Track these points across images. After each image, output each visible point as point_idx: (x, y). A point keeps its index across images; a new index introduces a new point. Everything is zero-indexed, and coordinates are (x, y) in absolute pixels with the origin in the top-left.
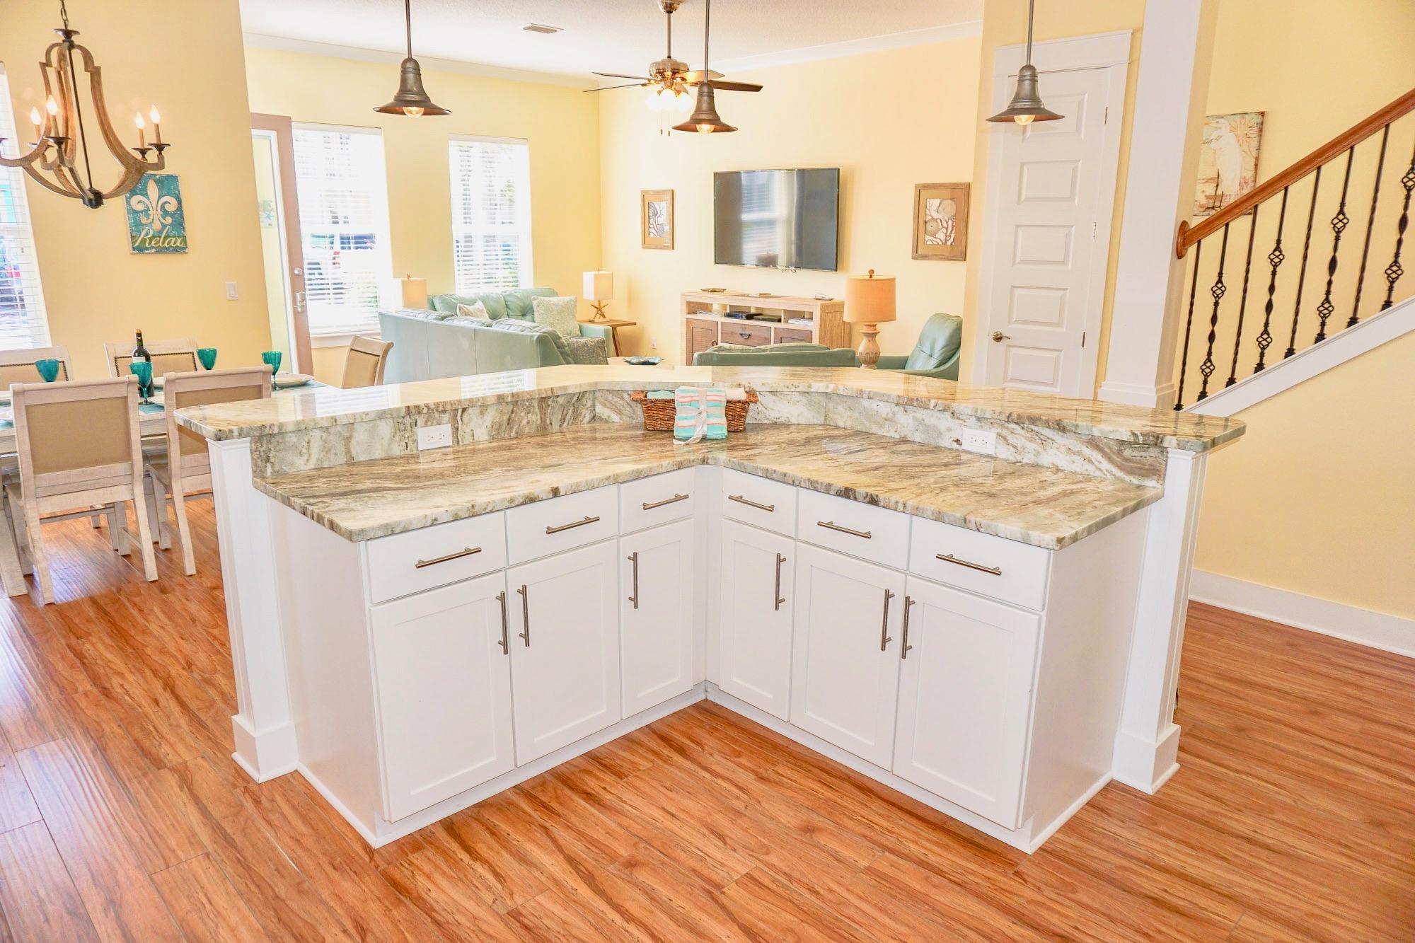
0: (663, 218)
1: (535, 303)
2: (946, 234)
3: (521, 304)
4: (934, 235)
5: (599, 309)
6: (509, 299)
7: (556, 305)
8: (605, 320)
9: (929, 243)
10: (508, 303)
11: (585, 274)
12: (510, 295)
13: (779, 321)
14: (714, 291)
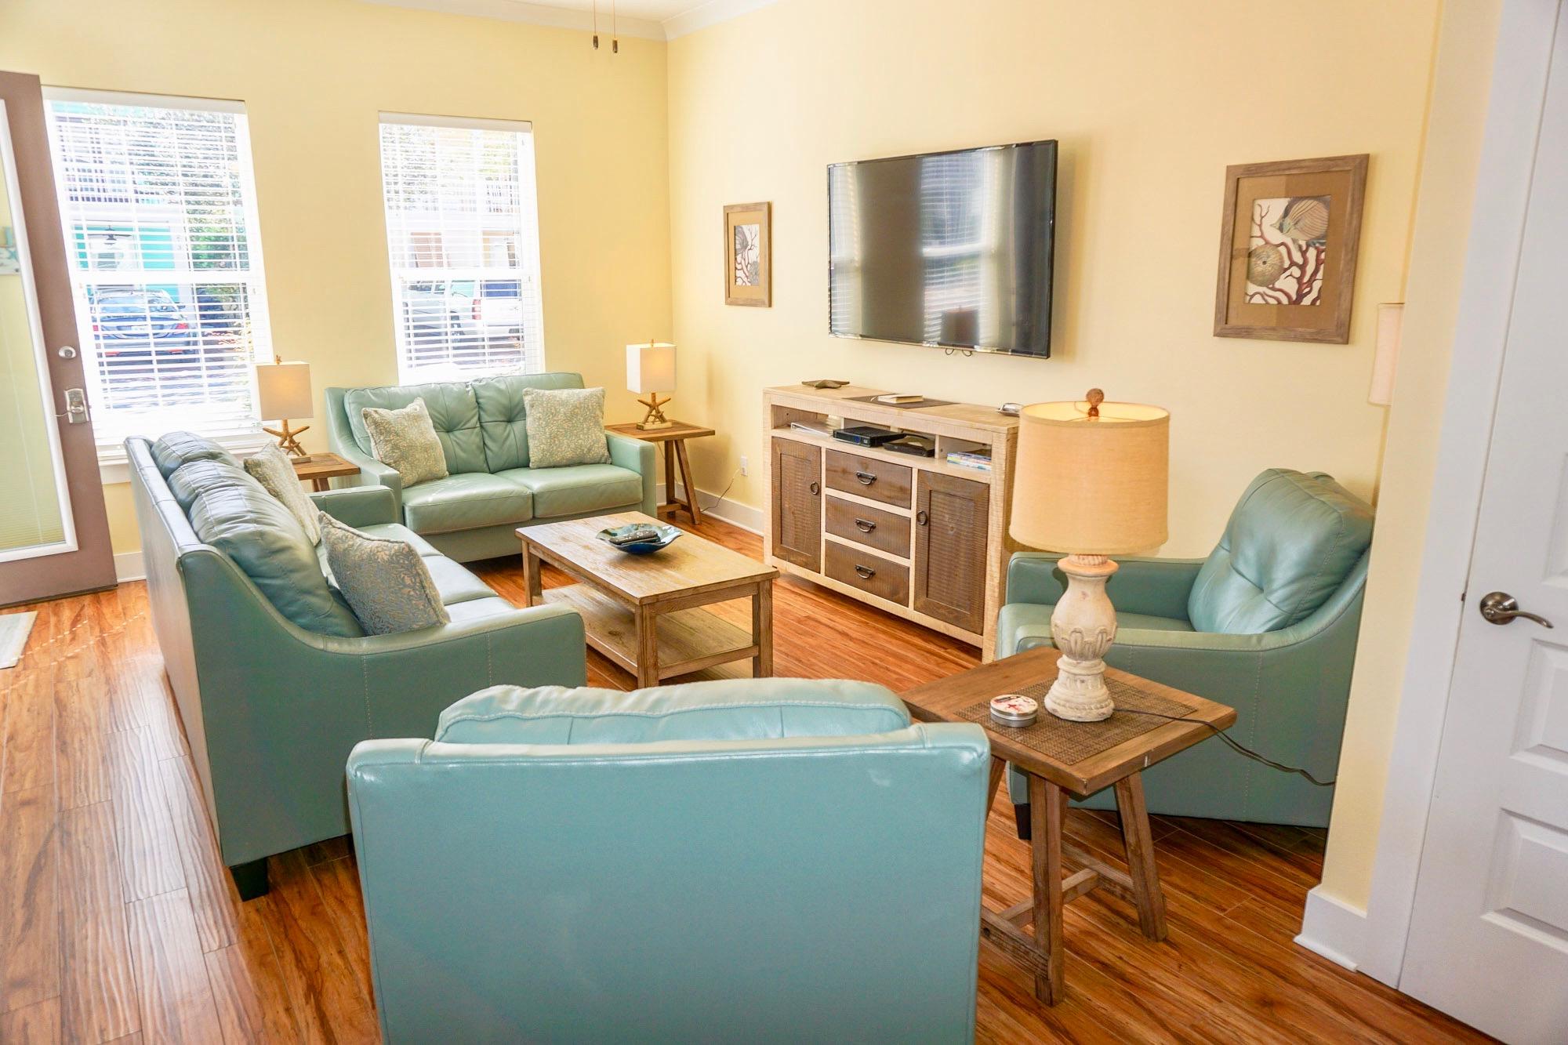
0: (754, 255)
1: (527, 400)
2: (1299, 280)
3: (505, 401)
4: (1269, 282)
5: (653, 406)
6: (482, 393)
7: (563, 403)
8: (664, 425)
9: (1258, 300)
10: (480, 400)
11: (629, 347)
12: (486, 387)
13: (931, 454)
14: (823, 386)
